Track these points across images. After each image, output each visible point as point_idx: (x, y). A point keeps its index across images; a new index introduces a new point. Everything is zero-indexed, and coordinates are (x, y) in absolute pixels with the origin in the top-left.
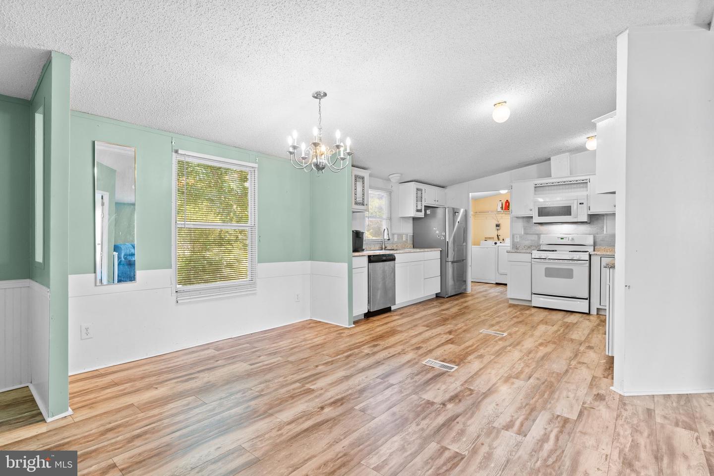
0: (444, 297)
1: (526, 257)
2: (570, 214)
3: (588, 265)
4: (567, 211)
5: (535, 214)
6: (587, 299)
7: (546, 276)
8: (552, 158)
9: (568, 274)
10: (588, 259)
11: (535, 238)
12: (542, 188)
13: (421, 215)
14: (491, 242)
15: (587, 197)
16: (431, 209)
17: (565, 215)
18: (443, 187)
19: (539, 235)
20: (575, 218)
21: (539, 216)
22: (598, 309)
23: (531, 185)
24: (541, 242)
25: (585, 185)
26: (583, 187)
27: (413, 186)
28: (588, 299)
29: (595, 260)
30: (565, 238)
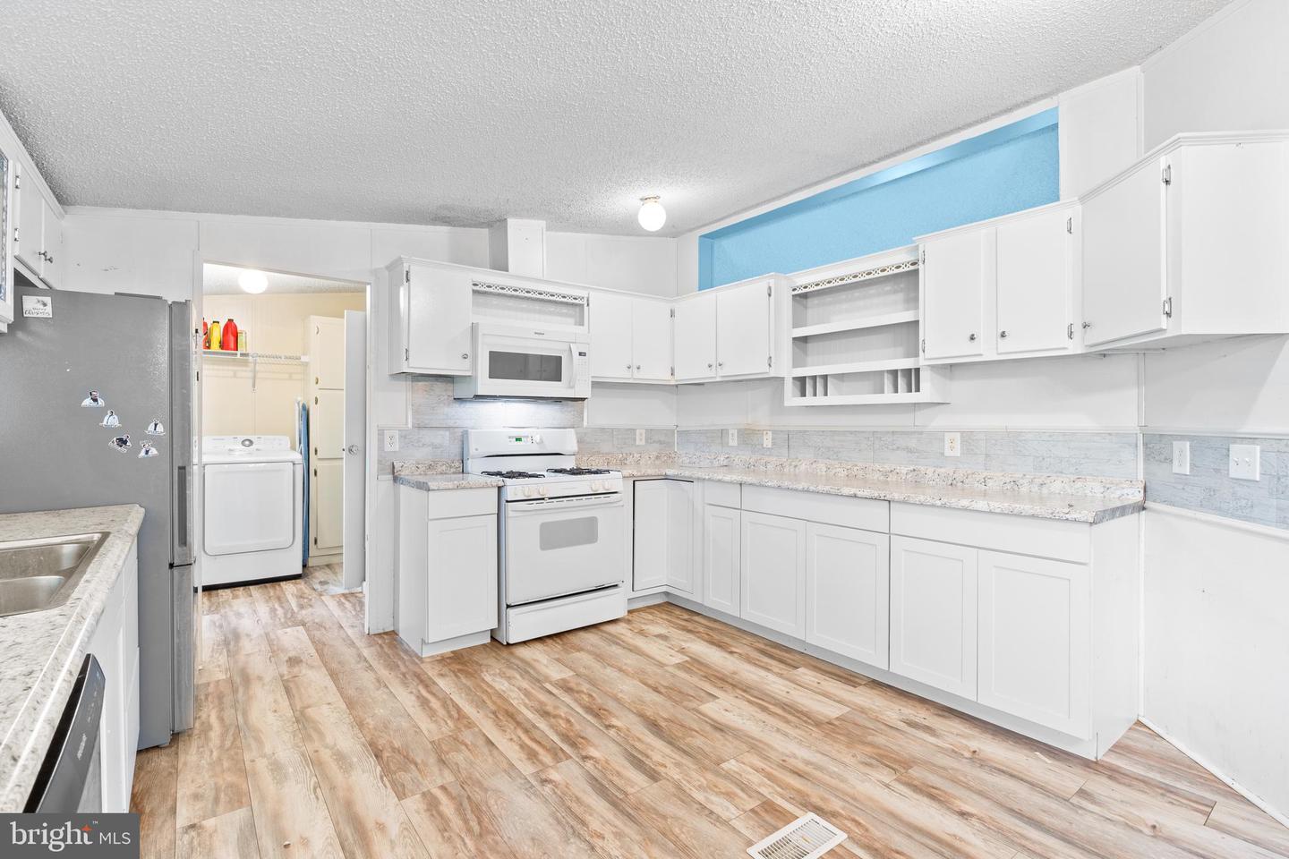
2: (559, 379)
5: (482, 369)
7: (544, 547)
8: (510, 221)
9: (586, 532)
11: (450, 438)
12: (490, 299)
19: (453, 430)
20: (568, 387)
21: (491, 376)
23: (461, 284)
24: (472, 451)
25: (578, 311)
30: (524, 437)
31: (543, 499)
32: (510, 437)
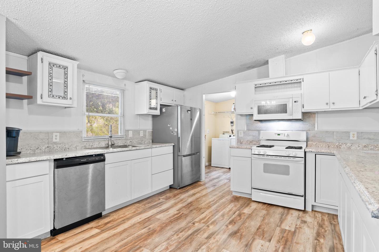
0: (177, 189)
1: (247, 153)
2: (286, 112)
3: (303, 162)
4: (283, 109)
5: (255, 111)
6: (302, 196)
7: (265, 172)
8: (269, 60)
9: (285, 171)
10: (303, 156)
11: (256, 133)
12: (261, 89)
13: (157, 112)
14: (227, 135)
15: (301, 95)
16: (166, 107)
17: (281, 113)
18: (182, 89)
19: (259, 131)
20: (291, 115)
21: (258, 114)
22: (313, 206)
23: (252, 85)
24: (261, 138)
25: (299, 85)
26: (297, 87)
27: (147, 85)
28: (304, 196)
29: (310, 158)
30: (281, 134)
31: (264, 155)
32: (275, 134)
